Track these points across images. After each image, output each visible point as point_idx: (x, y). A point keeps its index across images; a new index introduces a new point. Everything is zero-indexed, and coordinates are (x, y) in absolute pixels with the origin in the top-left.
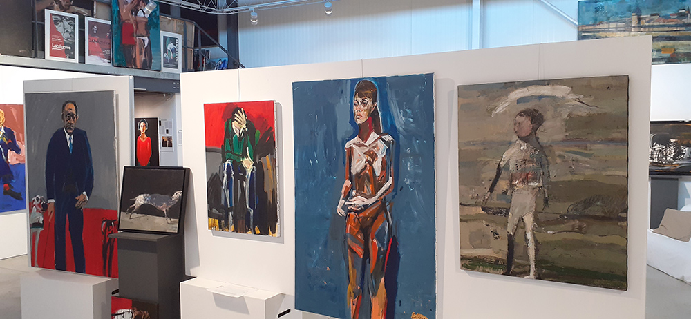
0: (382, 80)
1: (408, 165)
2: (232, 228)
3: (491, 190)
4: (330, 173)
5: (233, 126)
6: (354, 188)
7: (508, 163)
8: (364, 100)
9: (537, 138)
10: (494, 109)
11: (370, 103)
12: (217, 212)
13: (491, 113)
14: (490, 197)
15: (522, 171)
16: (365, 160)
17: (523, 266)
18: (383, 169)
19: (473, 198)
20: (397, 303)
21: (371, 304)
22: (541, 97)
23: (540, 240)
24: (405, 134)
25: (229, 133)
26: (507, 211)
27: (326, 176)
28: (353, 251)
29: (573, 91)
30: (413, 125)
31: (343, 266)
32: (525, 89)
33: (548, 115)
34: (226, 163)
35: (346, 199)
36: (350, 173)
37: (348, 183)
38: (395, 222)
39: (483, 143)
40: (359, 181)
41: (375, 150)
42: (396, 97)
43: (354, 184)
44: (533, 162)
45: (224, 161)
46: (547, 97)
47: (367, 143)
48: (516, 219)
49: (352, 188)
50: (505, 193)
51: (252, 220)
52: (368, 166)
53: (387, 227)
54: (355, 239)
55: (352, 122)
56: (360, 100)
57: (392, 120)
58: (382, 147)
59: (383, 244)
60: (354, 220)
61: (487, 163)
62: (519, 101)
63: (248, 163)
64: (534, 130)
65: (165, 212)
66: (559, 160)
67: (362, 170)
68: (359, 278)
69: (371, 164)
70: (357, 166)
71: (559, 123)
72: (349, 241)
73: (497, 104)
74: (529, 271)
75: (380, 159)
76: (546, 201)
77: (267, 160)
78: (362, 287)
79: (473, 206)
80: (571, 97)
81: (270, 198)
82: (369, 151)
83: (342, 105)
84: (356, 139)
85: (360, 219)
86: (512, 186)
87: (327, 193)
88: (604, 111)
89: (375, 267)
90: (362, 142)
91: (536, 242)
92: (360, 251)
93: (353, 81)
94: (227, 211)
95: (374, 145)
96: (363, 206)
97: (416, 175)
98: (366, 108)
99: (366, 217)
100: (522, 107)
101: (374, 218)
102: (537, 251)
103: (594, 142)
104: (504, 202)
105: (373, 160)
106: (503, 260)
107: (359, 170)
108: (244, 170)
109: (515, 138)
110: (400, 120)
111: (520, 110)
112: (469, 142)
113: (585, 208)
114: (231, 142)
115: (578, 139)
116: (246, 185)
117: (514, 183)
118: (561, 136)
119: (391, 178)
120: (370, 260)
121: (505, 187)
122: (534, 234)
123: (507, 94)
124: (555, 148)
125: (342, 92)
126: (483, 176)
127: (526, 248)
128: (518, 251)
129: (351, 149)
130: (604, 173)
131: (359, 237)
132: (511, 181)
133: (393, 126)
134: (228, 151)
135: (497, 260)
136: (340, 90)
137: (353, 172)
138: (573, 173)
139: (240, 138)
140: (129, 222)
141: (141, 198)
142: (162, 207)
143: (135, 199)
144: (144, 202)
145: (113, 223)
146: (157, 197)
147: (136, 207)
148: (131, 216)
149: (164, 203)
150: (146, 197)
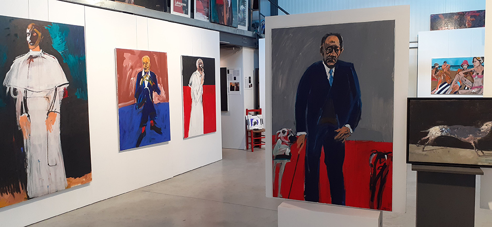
65: (473, 144)
140: (423, 154)
141: (436, 129)
142: (467, 138)
143: (427, 131)
144: (439, 134)
145: (386, 156)
146: (458, 129)
147: (430, 139)
148: (424, 148)
149: (471, 135)
150: (444, 129)
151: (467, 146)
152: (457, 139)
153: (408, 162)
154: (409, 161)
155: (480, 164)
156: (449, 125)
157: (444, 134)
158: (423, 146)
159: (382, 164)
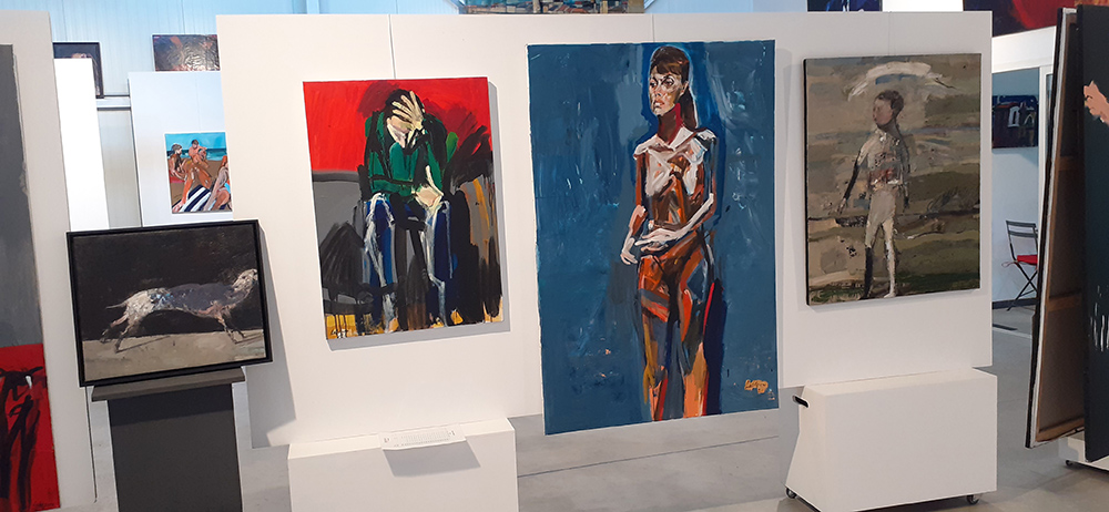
0: (697, 48)
1: (738, 173)
2: (394, 323)
3: (847, 195)
4: (606, 197)
5: (389, 126)
6: (651, 216)
7: (866, 159)
8: (667, 77)
9: (897, 126)
10: (850, 91)
11: (677, 83)
12: (352, 301)
13: (847, 96)
14: (846, 204)
15: (882, 168)
16: (668, 172)
17: (882, 284)
18: (698, 182)
19: (825, 209)
20: (724, 375)
21: (683, 386)
22: (901, 76)
23: (900, 250)
24: (734, 127)
25: (378, 142)
26: (866, 219)
27: (599, 204)
28: (650, 315)
29: (933, 70)
30: (745, 115)
31: (635, 341)
32: (885, 66)
33: (908, 98)
34: (373, 201)
36: (644, 194)
37: (640, 210)
38: (718, 257)
39: (838, 135)
40: (658, 206)
41: (686, 155)
42: (721, 73)
43: (651, 212)
44: (893, 155)
45: (367, 196)
46: (908, 76)
47: (673, 146)
48: (875, 228)
49: (647, 217)
50: (863, 197)
51: (442, 302)
52: (675, 180)
53: (706, 269)
54: (654, 296)
55: (647, 111)
56: (660, 77)
57: (714, 106)
58: (697, 149)
59: (700, 296)
60: (652, 266)
61: (843, 160)
62: (878, 81)
63: (430, 198)
64: (895, 116)
65: (222, 321)
66: (919, 151)
67: (664, 188)
68: (663, 353)
69: (679, 176)
70: (655, 182)
71: (919, 108)
72: (645, 301)
73: (853, 84)
74: (889, 289)
75: (693, 169)
76: (906, 200)
77: (474, 188)
78: (667, 366)
79: (826, 219)
80: (931, 76)
81: (484, 254)
82: (677, 157)
83: (626, 90)
84: (655, 140)
85: (662, 264)
86: (871, 187)
87: (600, 231)
88: (960, 93)
89: (689, 331)
90: (663, 144)
91: (897, 253)
92: (662, 312)
93: (648, 47)
94: (378, 294)
95: (684, 147)
96: (667, 242)
97: (750, 187)
98: (671, 90)
99: (671, 260)
100: (882, 88)
101: (686, 257)
102: (897, 262)
103: (952, 128)
104: (862, 208)
105: (683, 171)
106: (859, 282)
107: (658, 188)
108: (420, 211)
109: (874, 127)
110: (725, 108)
111: (879, 92)
112: (821, 135)
113: (944, 204)
114: (385, 159)
115: (937, 125)
116: (427, 238)
117: (872, 183)
118: (920, 123)
119: (711, 195)
120: (679, 322)
121: (863, 190)
122: (893, 243)
123: (865, 73)
124: (915, 136)
125: (628, 64)
126: (837, 178)
127: (885, 261)
128: (877, 267)
129: (644, 157)
130: (961, 163)
131: (662, 291)
132: (870, 181)
133: (715, 117)
134: (376, 177)
135: (854, 283)
136: (623, 62)
137: (649, 192)
138: (932, 165)
139: (408, 150)
140: (116, 359)
141: (142, 299)
142: (209, 310)
143: (122, 305)
144: (150, 308)
145: (28, 378)
146: (187, 292)
147: (130, 322)
148: (118, 346)
149: (215, 302)
150: (158, 296)
151: (210, 325)
152: (188, 314)
153: (83, 383)
154: (87, 379)
155: (238, 359)
156: (168, 285)
157: (160, 306)
158: (115, 341)
159: (21, 400)
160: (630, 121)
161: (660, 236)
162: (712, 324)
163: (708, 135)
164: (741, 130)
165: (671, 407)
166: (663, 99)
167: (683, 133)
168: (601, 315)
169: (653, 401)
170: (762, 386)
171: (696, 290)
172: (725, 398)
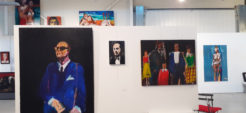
0: (219, 46)
1: (223, 57)
4: (210, 59)
8: (216, 48)
21: (218, 78)
28: (215, 71)
35: (213, 63)
37: (214, 60)
40: (216, 60)
42: (221, 48)
47: (217, 54)
49: (214, 61)
53: (220, 66)
54: (215, 69)
55: (214, 51)
58: (219, 55)
60: (215, 66)
68: (216, 74)
69: (217, 57)
70: (215, 58)
72: (214, 69)
75: (219, 57)
78: (216, 76)
83: (213, 49)
84: (215, 54)
87: (210, 62)
92: (216, 71)
93: (214, 45)
97: (225, 59)
101: (218, 65)
110: (222, 51)
119: (221, 59)
120: (218, 71)
129: (214, 55)
133: (221, 52)
136: (212, 47)
137: (215, 59)
160: (213, 52)
161: (216, 63)
162: (221, 72)
163: (220, 54)
164: (224, 53)
165: (217, 80)
166: (216, 50)
167: (218, 53)
168: (210, 70)
169: (215, 79)
170: (226, 79)
171: (219, 69)
172: (222, 79)
